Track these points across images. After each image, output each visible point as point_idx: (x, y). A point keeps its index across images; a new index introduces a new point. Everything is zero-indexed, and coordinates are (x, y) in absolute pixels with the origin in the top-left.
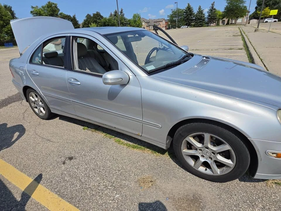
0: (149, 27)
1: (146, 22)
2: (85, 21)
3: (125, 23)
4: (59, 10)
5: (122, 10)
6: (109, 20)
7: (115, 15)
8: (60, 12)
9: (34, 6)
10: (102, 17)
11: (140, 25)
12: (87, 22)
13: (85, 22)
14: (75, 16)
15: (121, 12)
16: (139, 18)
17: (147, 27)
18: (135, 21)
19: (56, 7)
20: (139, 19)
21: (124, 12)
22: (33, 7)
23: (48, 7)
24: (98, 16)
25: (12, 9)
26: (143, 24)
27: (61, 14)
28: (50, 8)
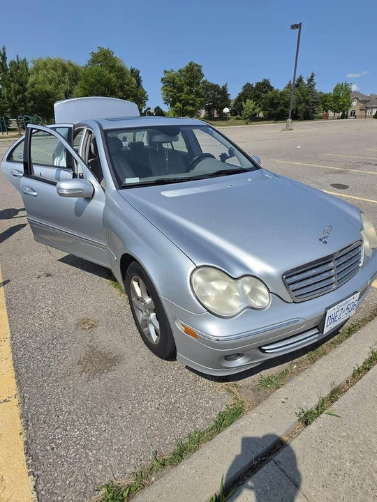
0: (366, 112)
1: (360, 101)
2: (241, 95)
3: (314, 100)
4: (203, 76)
5: (312, 77)
6: (282, 94)
7: (297, 86)
8: (204, 79)
9: (168, 70)
10: (271, 88)
11: (346, 107)
12: (243, 98)
13: (239, 97)
14: (226, 85)
15: (311, 80)
16: (348, 92)
17: (360, 110)
18: (336, 98)
19: (199, 71)
20: (348, 94)
21: (316, 80)
22: (165, 72)
23: (187, 71)
24: (265, 87)
25: (140, 75)
26: (354, 103)
27: (204, 82)
28: (190, 73)
